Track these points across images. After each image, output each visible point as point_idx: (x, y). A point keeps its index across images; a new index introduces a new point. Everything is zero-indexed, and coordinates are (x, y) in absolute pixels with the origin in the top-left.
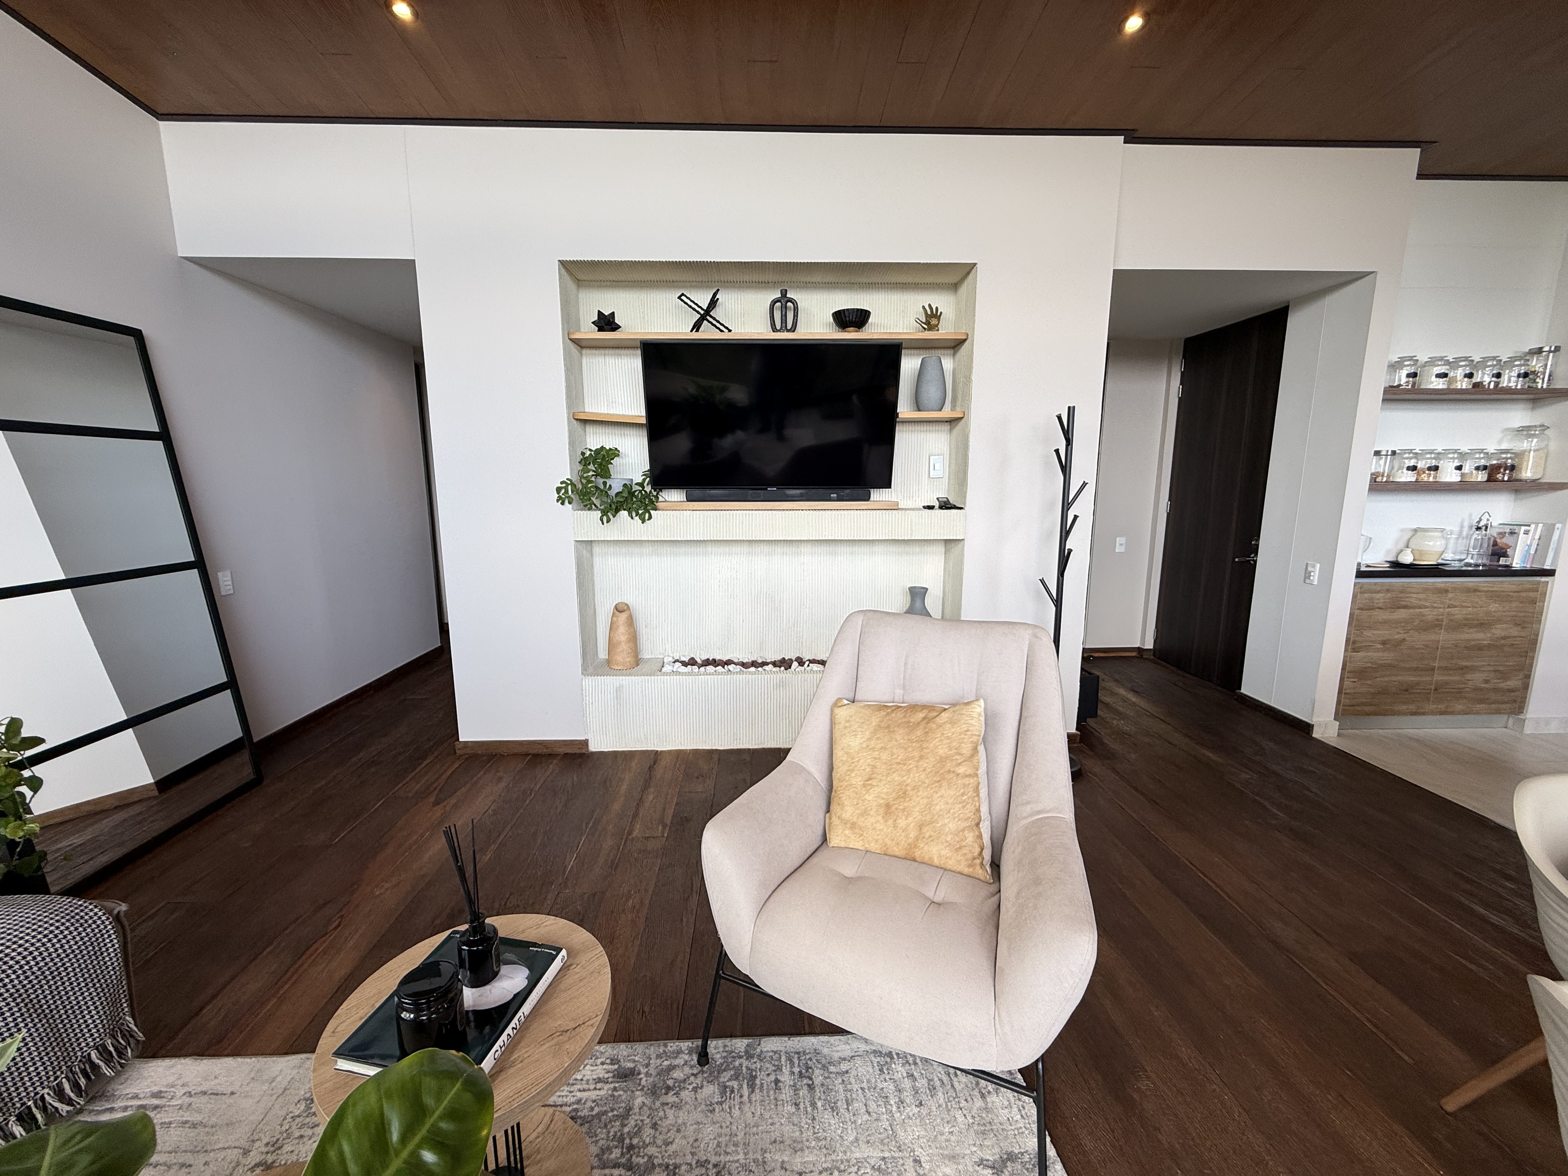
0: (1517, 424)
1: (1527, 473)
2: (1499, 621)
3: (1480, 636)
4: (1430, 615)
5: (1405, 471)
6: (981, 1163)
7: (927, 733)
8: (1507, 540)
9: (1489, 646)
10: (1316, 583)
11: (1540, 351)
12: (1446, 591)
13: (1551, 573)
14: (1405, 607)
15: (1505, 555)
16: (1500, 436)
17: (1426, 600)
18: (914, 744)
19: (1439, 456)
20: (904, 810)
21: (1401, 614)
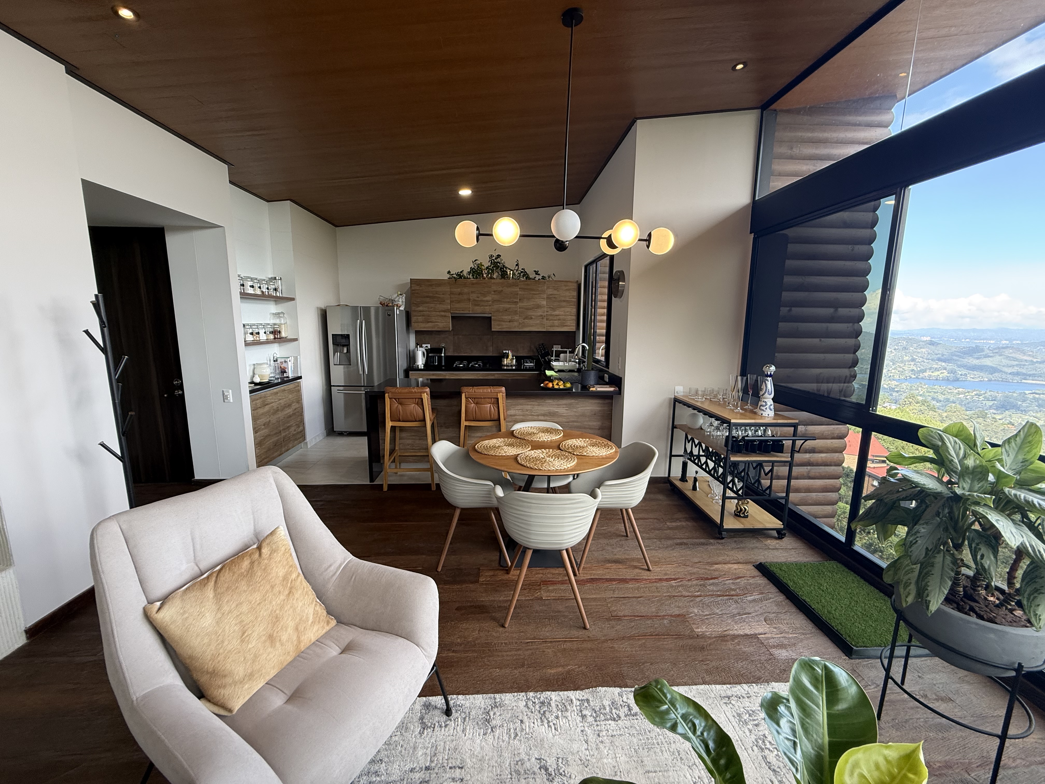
0: (274, 311)
1: (283, 335)
2: (293, 402)
3: (289, 411)
4: (275, 405)
5: (249, 335)
6: (421, 733)
7: (264, 569)
8: (284, 365)
9: (294, 414)
10: (232, 401)
11: (275, 278)
12: (277, 393)
13: (300, 378)
14: (267, 404)
15: (285, 372)
16: (269, 316)
17: (272, 399)
18: (262, 583)
19: (257, 325)
20: (282, 628)
21: (267, 408)
